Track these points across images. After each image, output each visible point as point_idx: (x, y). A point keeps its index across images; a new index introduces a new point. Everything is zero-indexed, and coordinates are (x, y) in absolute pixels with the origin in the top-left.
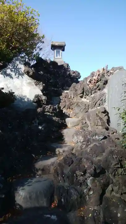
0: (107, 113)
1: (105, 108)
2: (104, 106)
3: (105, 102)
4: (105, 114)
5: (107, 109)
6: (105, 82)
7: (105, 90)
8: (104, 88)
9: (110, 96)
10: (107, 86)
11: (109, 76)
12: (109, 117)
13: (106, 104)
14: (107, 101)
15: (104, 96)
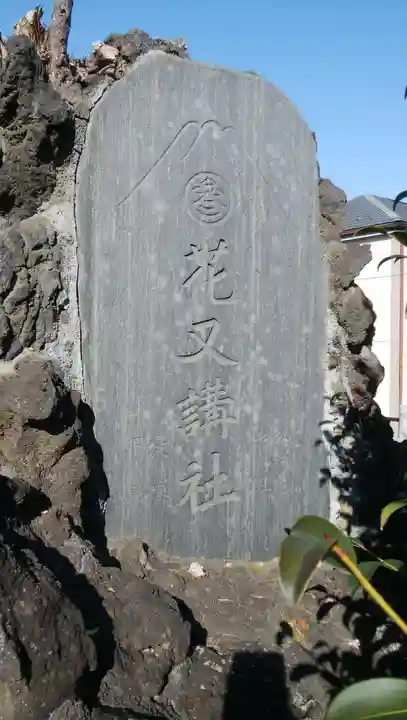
0: (77, 425)
1: (58, 381)
2: (51, 353)
3: (58, 313)
4: (59, 440)
5: (77, 381)
6: (50, 129)
7: (57, 215)
8: (44, 188)
9: (101, 266)
10: (68, 177)
11: (84, 85)
12: (95, 454)
13: (69, 330)
14: (72, 309)
15: (46, 266)
